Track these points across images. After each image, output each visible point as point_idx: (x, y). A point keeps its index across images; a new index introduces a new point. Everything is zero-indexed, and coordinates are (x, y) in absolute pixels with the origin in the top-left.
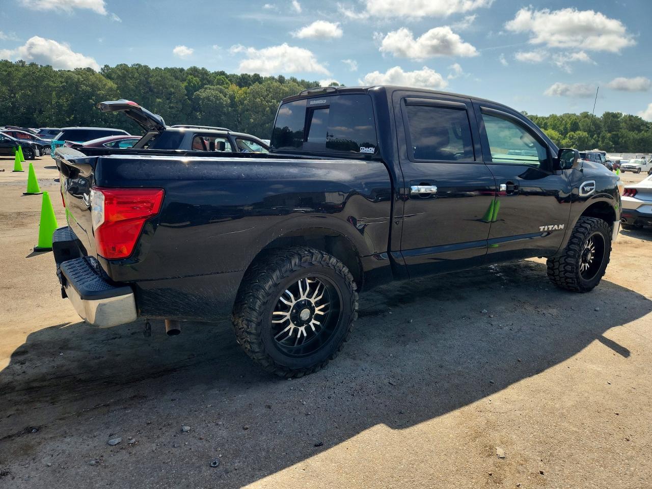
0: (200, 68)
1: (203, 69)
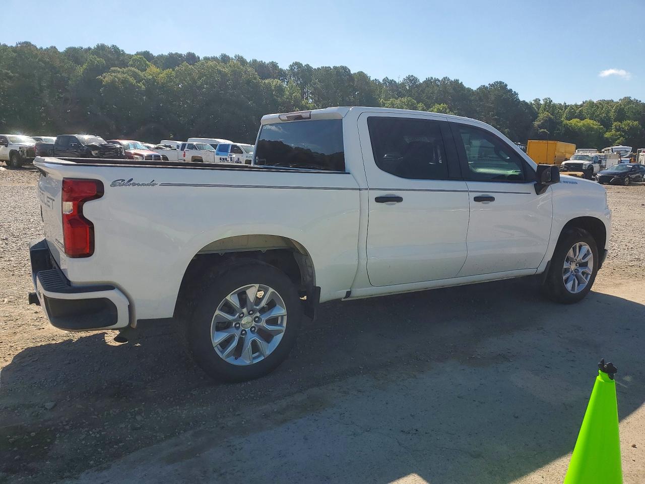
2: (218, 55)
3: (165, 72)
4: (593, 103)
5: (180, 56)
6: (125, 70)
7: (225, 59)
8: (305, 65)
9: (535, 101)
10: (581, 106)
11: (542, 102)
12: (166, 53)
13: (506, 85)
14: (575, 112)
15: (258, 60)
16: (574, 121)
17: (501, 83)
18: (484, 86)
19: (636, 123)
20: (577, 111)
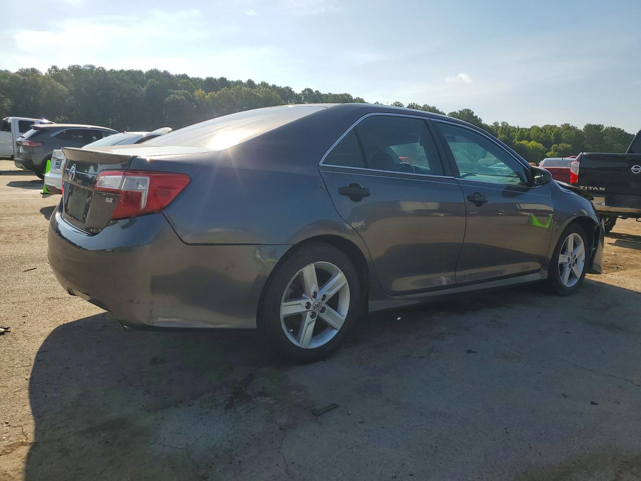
0: (162, 71)
1: (165, 72)
2: (244, 80)
3: (210, 94)
4: (539, 128)
5: (215, 80)
6: (179, 92)
7: (250, 83)
8: (316, 92)
9: (495, 123)
10: (530, 130)
11: (500, 125)
12: (204, 77)
13: (473, 113)
14: (525, 134)
15: (278, 85)
16: (524, 142)
17: (468, 110)
18: (455, 112)
19: (568, 146)
20: (526, 134)
